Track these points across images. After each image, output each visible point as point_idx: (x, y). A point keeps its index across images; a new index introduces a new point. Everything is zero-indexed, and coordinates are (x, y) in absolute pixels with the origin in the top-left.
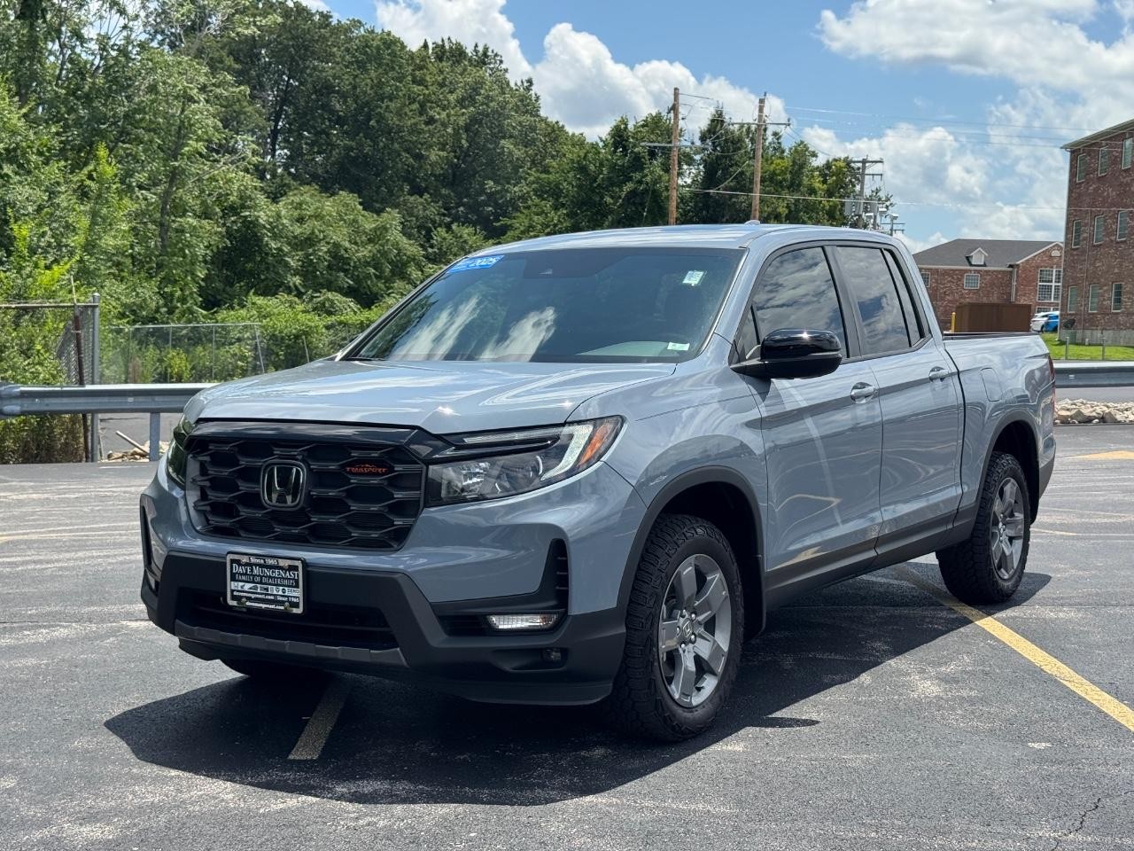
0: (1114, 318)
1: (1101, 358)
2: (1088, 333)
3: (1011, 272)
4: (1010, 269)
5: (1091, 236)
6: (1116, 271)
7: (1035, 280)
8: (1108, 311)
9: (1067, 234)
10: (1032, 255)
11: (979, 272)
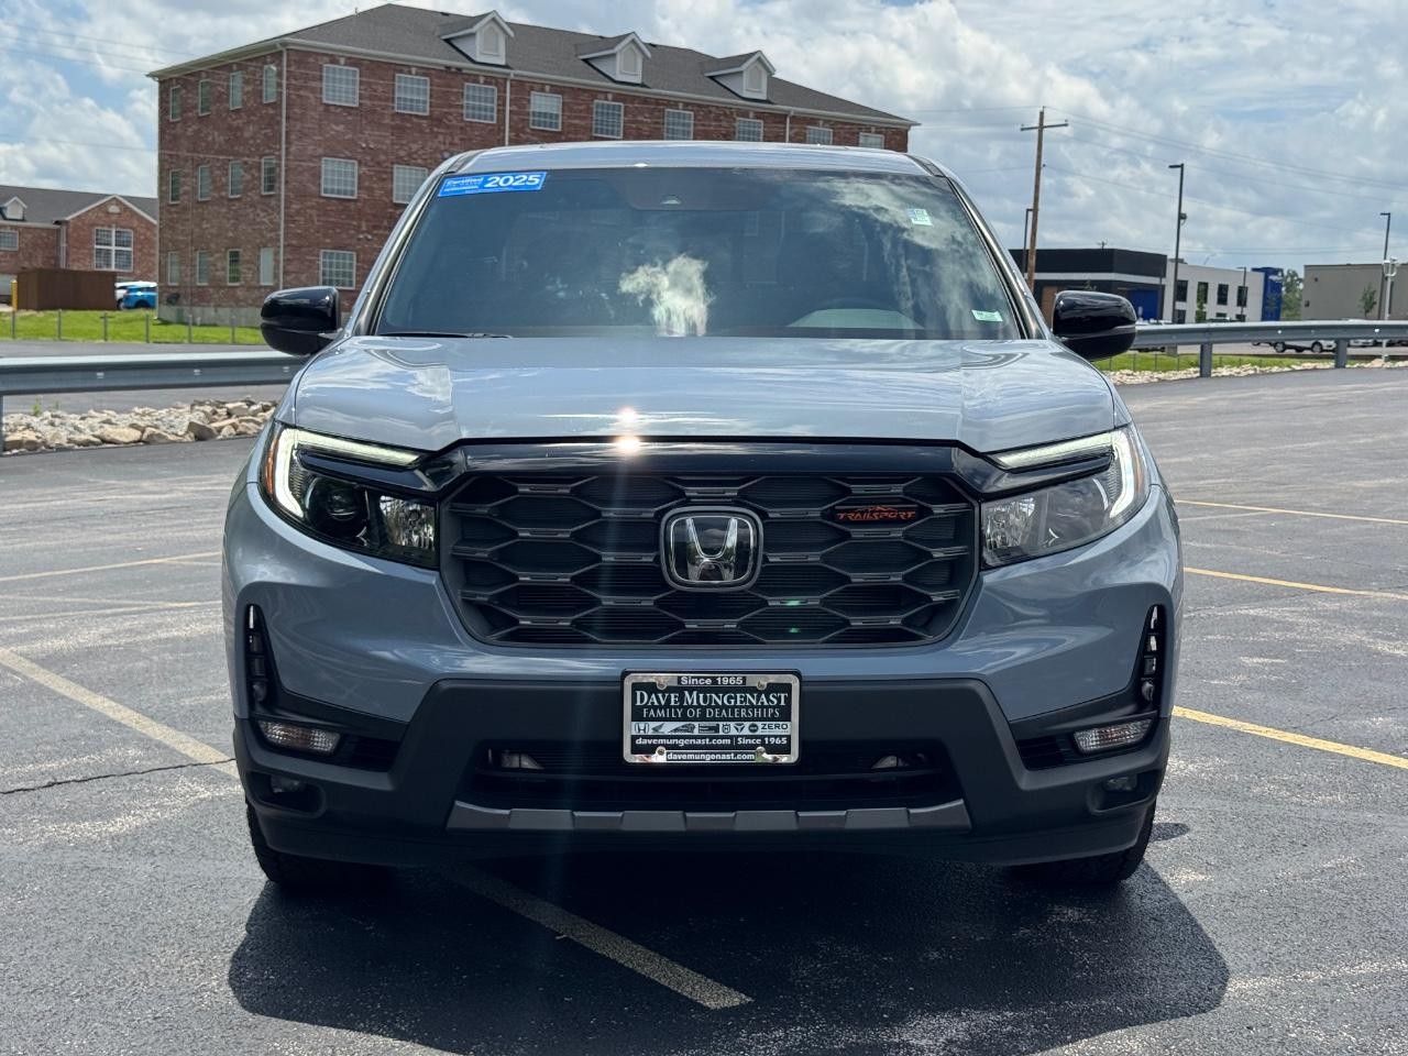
0: (231, 292)
1: (229, 341)
2: (197, 310)
3: (58, 231)
4: (57, 227)
5: (194, 189)
6: (231, 234)
7: (89, 241)
8: (222, 284)
9: (160, 186)
10: (84, 211)
11: (16, 228)
